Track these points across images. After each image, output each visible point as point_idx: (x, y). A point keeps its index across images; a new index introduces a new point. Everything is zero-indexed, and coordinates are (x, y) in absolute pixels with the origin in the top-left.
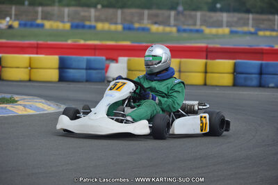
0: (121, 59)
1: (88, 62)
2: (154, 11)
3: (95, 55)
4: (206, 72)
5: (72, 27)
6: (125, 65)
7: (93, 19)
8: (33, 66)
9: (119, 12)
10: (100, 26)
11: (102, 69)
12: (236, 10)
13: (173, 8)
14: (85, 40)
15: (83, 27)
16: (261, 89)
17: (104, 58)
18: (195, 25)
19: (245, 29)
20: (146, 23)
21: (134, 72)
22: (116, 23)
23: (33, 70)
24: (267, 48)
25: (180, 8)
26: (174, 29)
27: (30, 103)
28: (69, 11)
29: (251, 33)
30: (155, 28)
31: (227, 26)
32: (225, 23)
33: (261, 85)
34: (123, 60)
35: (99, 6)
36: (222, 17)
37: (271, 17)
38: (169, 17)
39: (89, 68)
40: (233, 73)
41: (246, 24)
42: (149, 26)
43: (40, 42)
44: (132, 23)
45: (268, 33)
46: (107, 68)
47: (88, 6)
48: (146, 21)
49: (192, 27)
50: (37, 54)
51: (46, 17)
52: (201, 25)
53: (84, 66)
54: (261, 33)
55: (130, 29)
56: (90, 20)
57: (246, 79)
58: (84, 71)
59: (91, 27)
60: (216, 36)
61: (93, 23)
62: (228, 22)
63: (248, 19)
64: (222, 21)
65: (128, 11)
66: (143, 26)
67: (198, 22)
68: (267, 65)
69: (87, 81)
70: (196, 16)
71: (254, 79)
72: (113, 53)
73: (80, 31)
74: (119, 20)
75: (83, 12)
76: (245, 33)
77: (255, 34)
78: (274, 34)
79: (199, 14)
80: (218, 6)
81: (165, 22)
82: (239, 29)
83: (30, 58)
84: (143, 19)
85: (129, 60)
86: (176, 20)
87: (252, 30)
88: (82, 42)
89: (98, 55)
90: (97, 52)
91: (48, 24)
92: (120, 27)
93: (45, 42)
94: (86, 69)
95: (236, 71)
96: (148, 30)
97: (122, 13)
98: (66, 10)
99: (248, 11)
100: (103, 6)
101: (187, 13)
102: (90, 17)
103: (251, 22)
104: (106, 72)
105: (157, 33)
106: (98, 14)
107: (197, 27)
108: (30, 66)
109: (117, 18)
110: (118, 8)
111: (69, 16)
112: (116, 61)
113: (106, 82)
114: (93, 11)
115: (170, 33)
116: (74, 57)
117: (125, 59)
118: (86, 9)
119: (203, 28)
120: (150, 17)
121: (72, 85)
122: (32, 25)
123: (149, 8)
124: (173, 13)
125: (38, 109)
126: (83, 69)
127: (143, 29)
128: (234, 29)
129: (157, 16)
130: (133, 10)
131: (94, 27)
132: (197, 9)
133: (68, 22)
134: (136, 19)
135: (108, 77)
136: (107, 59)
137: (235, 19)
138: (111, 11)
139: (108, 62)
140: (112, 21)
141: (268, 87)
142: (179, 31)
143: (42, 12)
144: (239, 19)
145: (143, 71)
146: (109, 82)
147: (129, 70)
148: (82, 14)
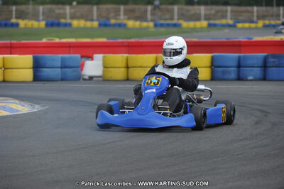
0: (96, 56)
1: (63, 60)
2: (130, 7)
3: (70, 53)
5: (47, 25)
6: (100, 63)
7: (68, 16)
8: (6, 66)
9: (95, 8)
10: (75, 23)
11: (78, 67)
12: (214, 3)
14: (60, 38)
15: (59, 25)
16: (239, 82)
17: (79, 56)
18: (172, 18)
19: (224, 22)
21: (110, 69)
22: (92, 20)
23: (6, 70)
24: (245, 40)
25: (157, 2)
26: (151, 24)
27: (3, 104)
28: (43, 9)
29: (230, 26)
30: (131, 23)
31: (205, 19)
32: (202, 17)
33: (239, 78)
34: (98, 57)
35: (74, 3)
36: (200, 10)
37: (249, 8)
38: (146, 11)
39: (64, 67)
40: (211, 67)
41: (224, 17)
42: (125, 22)
43: (13, 42)
44: (108, 19)
45: (247, 25)
46: (82, 66)
47: (63, 3)
48: (122, 17)
49: (169, 22)
50: (11, 54)
51: (21, 16)
52: (178, 19)
53: (59, 65)
54: (240, 25)
55: (106, 25)
56: (65, 18)
57: (223, 73)
58: (59, 70)
59: (66, 25)
60: (194, 30)
61: (69, 21)
62: (206, 15)
63: (227, 11)
64: (200, 14)
65: (104, 7)
66: (119, 22)
67: (176, 17)
68: (244, 57)
69: (62, 80)
70: (173, 9)
71: (233, 73)
72: (88, 51)
73: (55, 29)
74: (95, 17)
75: (58, 9)
76: (224, 26)
78: (253, 25)
79: (176, 8)
81: (142, 18)
82: (218, 22)
83: (4, 58)
84: (119, 15)
85: (104, 57)
86: (152, 14)
87: (231, 22)
88: (57, 40)
89: (73, 53)
90: (72, 49)
91: (22, 23)
92: (96, 24)
93: (19, 42)
94: (61, 68)
95: (214, 65)
96: (125, 25)
97: (98, 8)
98: (41, 8)
99: (226, 4)
100: (79, 3)
101: (163, 7)
102: (65, 14)
103: (229, 14)
104: (82, 70)
105: (134, 29)
106: (73, 11)
107: (175, 21)
108: (4, 67)
109: (93, 14)
110: (93, 4)
111: (43, 14)
112: (91, 58)
113: (81, 80)
114: (68, 8)
115: (148, 28)
116: (48, 55)
117: (100, 56)
118: (60, 6)
119: (181, 22)
121: (47, 85)
122: (6, 25)
123: (125, 3)
124: (149, 8)
125: (11, 110)
126: (58, 67)
127: (120, 25)
128: (212, 22)
129: (133, 11)
130: (109, 6)
131: (70, 25)
132: (173, 3)
133: (43, 20)
134: (112, 15)
135: (83, 75)
136: (82, 57)
137: (213, 12)
138: (86, 8)
139: (83, 59)
140: (88, 18)
141: (247, 80)
142: (156, 25)
143: (16, 11)
144: (217, 12)
145: (119, 68)
146: (84, 80)
147: (105, 67)
148: (57, 11)
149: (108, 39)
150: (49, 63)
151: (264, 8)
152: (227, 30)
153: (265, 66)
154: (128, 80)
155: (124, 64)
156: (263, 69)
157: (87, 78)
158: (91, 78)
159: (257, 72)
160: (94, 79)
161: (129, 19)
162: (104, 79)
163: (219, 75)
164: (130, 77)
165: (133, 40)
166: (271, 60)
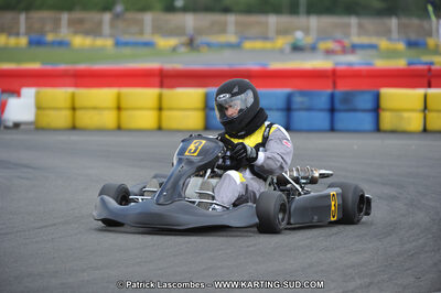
0: (25, 91)
2: (77, 15)
4: (160, 109)
6: (32, 101)
9: (23, 17)
12: (208, 9)
13: (107, 8)
18: (141, 32)
19: (222, 39)
20: (64, 33)
21: (47, 111)
22: (17, 34)
24: (258, 68)
25: (119, 8)
26: (109, 43)
29: (230, 46)
30: (79, 41)
32: (189, 30)
34: (29, 93)
37: (262, 18)
38: (100, 23)
40: (204, 109)
41: (223, 30)
42: (69, 38)
44: (43, 33)
45: (258, 44)
46: (3, 107)
48: (64, 30)
49: (138, 38)
54: (248, 45)
55: (39, 43)
62: (195, 29)
63: (226, 22)
64: (185, 27)
65: (37, 15)
66: (59, 38)
67: (148, 29)
70: (143, 20)
74: (23, 28)
76: (222, 46)
78: (268, 45)
79: (148, 17)
80: (179, 3)
81: (95, 31)
84: (60, 27)
85: (37, 94)
86: (112, 25)
87: (233, 39)
92: (23, 41)
95: (208, 106)
96: (68, 44)
97: (27, 18)
99: (226, 10)
101: (129, 15)
103: (231, 28)
104: (3, 111)
105: (81, 50)
107: (147, 37)
109: (19, 27)
112: (18, 94)
113: (2, 128)
115: (102, 49)
117: (31, 91)
119: (156, 39)
120: (71, 23)
123: (69, 8)
124: (107, 17)
127: (61, 44)
129: (81, 21)
130: (45, 14)
132: (145, 8)
134: (49, 26)
135: (5, 121)
136: (3, 91)
137: (206, 23)
138: (9, 16)
139: (4, 96)
140: (12, 31)
142: (118, 44)
144: (213, 23)
145: (60, 109)
146: (7, 128)
147: (39, 107)
149: (43, 64)
151: (285, 20)
152: (227, 53)
153: (288, 108)
154: (74, 128)
155: (68, 104)
156: (285, 113)
157: (10, 124)
158: (17, 125)
160: (22, 127)
161: (76, 33)
162: (37, 127)
164: (78, 124)
165: (82, 66)
166: (298, 100)
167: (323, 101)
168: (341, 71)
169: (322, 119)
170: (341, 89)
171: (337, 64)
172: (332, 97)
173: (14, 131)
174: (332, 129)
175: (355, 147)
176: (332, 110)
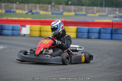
1: (13, 27)
2: (41, 5)
3: (16, 24)
5: (5, 12)
7: (15, 8)
9: (26, 5)
10: (18, 11)
11: (19, 30)
12: (77, 5)
13: (50, 3)
14: (11, 17)
15: (10, 12)
17: (19, 25)
18: (59, 11)
19: (81, 13)
20: (38, 10)
21: (33, 32)
22: (25, 10)
24: (91, 21)
25: (53, 4)
26: (50, 13)
29: (84, 15)
30: (42, 12)
31: (74, 12)
32: (72, 10)
33: (88, 38)
34: (28, 26)
35: (17, 3)
36: (71, 8)
37: (92, 8)
38: (48, 7)
39: (13, 30)
40: (76, 32)
41: (82, 11)
45: (91, 15)
46: (21, 30)
47: (13, 2)
53: (11, 29)
54: (88, 15)
56: (13, 9)
57: (82, 35)
58: (11, 31)
59: (14, 12)
60: (69, 16)
61: (15, 10)
62: (74, 10)
63: (83, 9)
64: (71, 10)
65: (30, 5)
66: (36, 11)
68: (91, 29)
69: (13, 35)
71: (86, 35)
72: (24, 23)
73: (9, 13)
75: (10, 5)
76: (82, 15)
77: (85, 15)
78: (94, 15)
79: (61, 6)
80: (70, 3)
81: (46, 10)
82: (79, 13)
85: (30, 26)
86: (51, 8)
87: (84, 13)
88: (10, 18)
89: (17, 24)
90: (17, 23)
95: (78, 32)
97: (28, 6)
98: (3, 4)
99: (83, 5)
100: (19, 3)
101: (56, 6)
102: (13, 7)
103: (84, 10)
105: (43, 15)
106: (17, 6)
110: (26, 3)
111: (4, 7)
112: (25, 26)
113: (20, 36)
114: (15, 5)
115: (49, 15)
116: (6, 25)
118: (11, 4)
120: (40, 7)
121: (6, 37)
123: (39, 3)
124: (50, 6)
126: (10, 30)
127: (37, 13)
128: (77, 13)
129: (42, 7)
130: (33, 5)
132: (60, 4)
133: (4, 9)
134: (33, 8)
135: (21, 34)
136: (21, 26)
137: (77, 9)
138: (22, 5)
139: (21, 27)
140: (23, 9)
141: (92, 38)
142: (52, 13)
144: (79, 9)
145: (37, 31)
146: (22, 36)
147: (31, 30)
148: (10, 6)
149: (32, 18)
150: (7, 28)
151: (99, 8)
152: (83, 17)
153: (100, 33)
154: (40, 36)
155: (39, 30)
156: (99, 34)
157: (23, 35)
158: (24, 35)
159: (96, 35)
160: (26, 36)
161: (41, 10)
162: (30, 36)
163: (80, 36)
164: (42, 35)
165: (43, 19)
166: (102, 30)
167: (109, 31)
168: (114, 23)
169: (109, 36)
170: (114, 28)
171: (113, 21)
172: (112, 30)
173: (24, 37)
174: (111, 39)
175: (118, 44)
176: (112, 34)
